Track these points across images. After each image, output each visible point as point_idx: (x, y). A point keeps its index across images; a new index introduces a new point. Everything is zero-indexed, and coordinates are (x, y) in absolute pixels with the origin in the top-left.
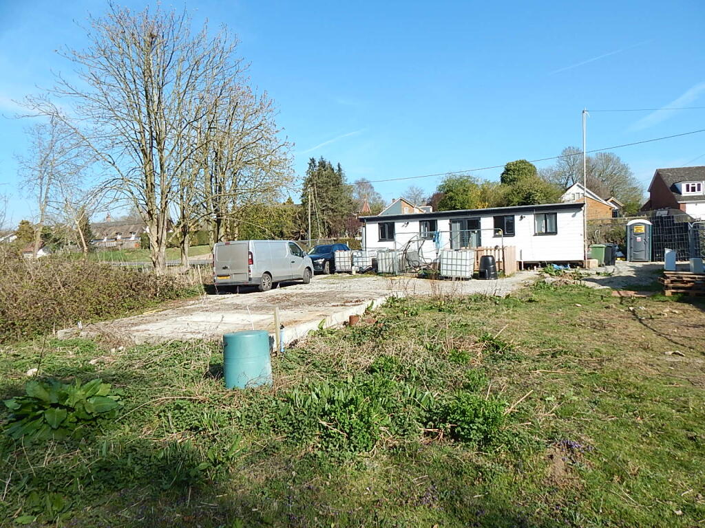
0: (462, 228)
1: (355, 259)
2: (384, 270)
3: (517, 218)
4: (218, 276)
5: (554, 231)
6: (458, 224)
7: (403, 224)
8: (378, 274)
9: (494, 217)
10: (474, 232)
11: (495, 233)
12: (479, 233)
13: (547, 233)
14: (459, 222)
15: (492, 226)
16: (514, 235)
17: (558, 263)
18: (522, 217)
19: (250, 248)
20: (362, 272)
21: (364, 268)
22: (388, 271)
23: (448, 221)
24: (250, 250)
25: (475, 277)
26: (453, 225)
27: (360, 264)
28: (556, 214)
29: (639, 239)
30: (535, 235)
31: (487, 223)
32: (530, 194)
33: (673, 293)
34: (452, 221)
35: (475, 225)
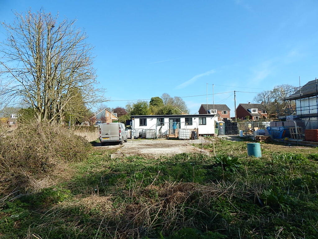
0: (173, 121)
1: (132, 133)
2: (149, 137)
3: (193, 119)
4: (103, 138)
5: (205, 124)
6: (172, 120)
7: (150, 119)
8: (147, 139)
9: (185, 118)
10: (178, 123)
11: (185, 123)
12: (180, 123)
13: (203, 124)
14: (172, 119)
15: (185, 121)
16: (192, 125)
17: (206, 135)
18: (195, 119)
19: (120, 126)
20: (135, 138)
21: (137, 136)
22: (150, 138)
23: (168, 119)
24: (120, 127)
25: (191, 139)
26: (170, 120)
27: (135, 135)
28: (206, 118)
29: (221, 127)
30: (199, 125)
31: (183, 120)
32: (170, 110)
33: (262, 141)
34: (170, 119)
35: (178, 120)
